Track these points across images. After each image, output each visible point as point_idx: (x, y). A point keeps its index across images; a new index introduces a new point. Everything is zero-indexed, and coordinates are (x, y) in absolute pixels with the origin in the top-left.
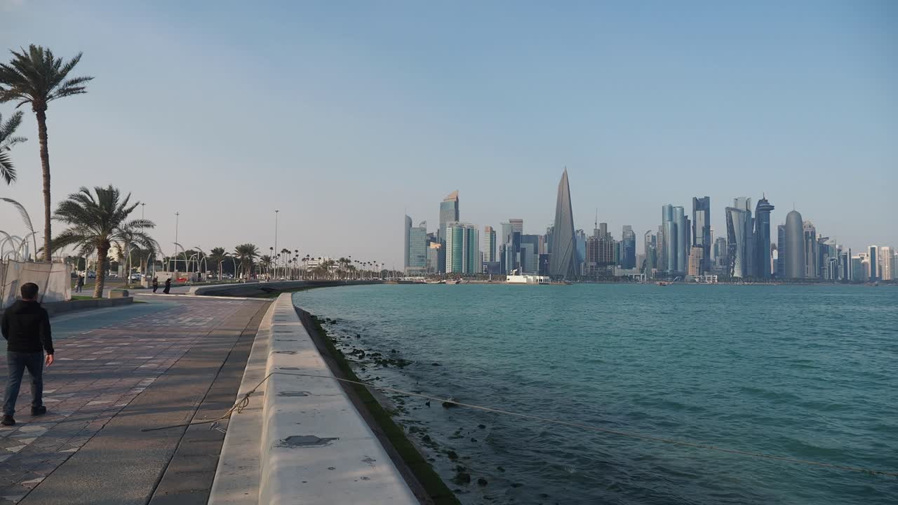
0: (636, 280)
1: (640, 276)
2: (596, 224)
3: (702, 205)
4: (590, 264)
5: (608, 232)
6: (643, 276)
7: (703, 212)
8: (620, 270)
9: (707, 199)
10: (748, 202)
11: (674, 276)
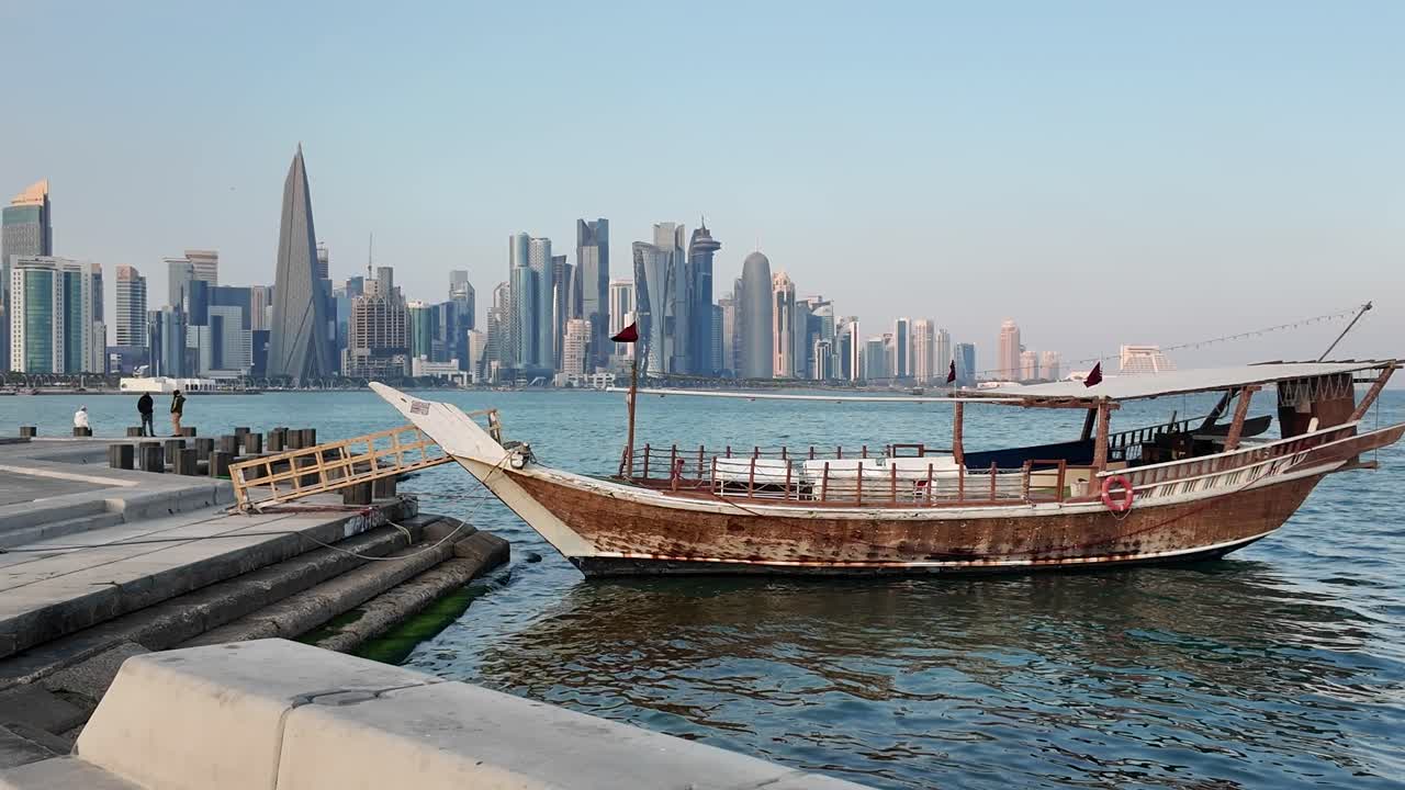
0: (454, 385)
1: (462, 376)
2: (370, 268)
3: (593, 235)
4: (357, 352)
5: (395, 285)
6: (469, 377)
7: (595, 249)
8: (425, 363)
9: (604, 223)
10: (678, 234)
11: (530, 377)
